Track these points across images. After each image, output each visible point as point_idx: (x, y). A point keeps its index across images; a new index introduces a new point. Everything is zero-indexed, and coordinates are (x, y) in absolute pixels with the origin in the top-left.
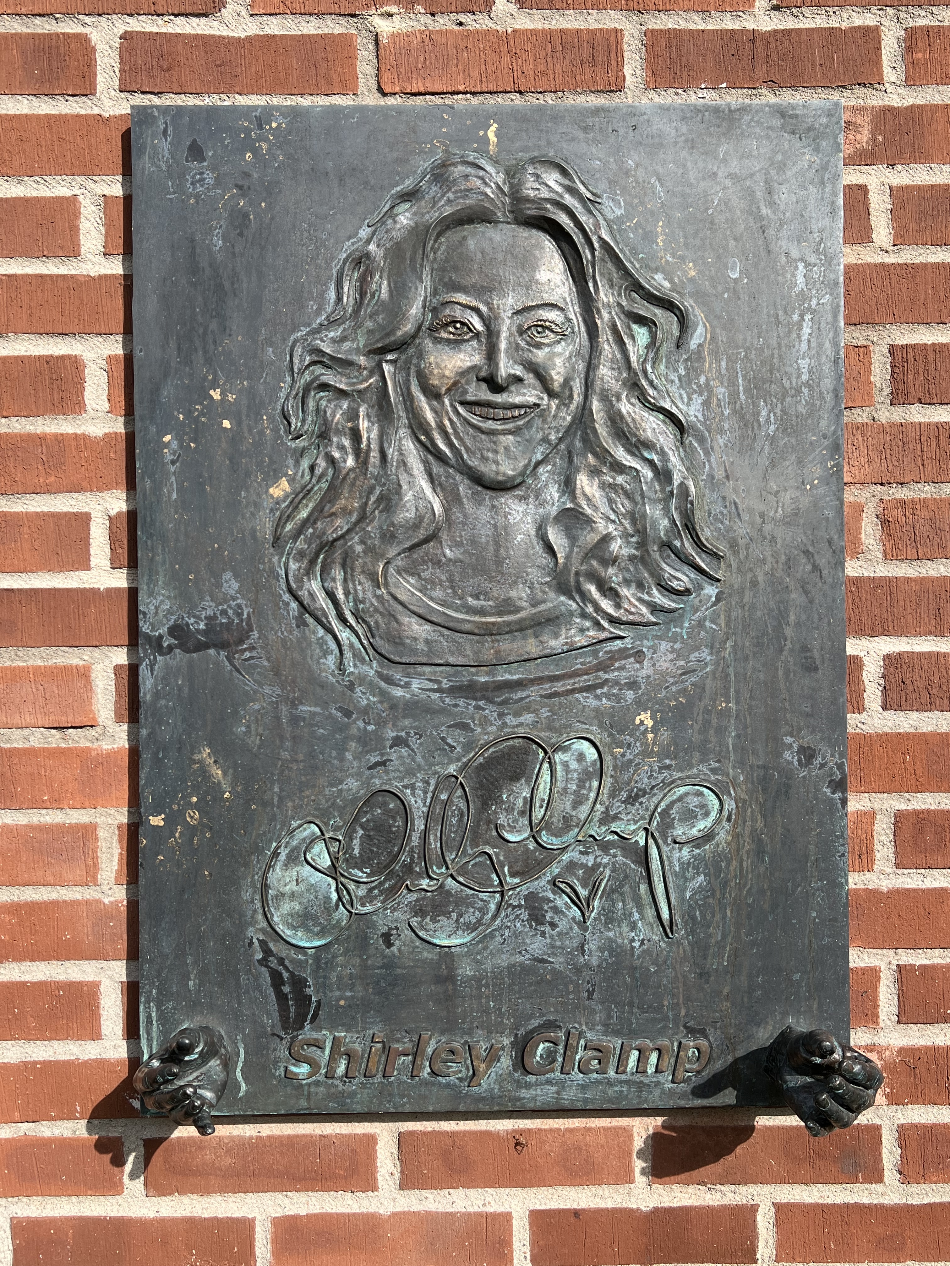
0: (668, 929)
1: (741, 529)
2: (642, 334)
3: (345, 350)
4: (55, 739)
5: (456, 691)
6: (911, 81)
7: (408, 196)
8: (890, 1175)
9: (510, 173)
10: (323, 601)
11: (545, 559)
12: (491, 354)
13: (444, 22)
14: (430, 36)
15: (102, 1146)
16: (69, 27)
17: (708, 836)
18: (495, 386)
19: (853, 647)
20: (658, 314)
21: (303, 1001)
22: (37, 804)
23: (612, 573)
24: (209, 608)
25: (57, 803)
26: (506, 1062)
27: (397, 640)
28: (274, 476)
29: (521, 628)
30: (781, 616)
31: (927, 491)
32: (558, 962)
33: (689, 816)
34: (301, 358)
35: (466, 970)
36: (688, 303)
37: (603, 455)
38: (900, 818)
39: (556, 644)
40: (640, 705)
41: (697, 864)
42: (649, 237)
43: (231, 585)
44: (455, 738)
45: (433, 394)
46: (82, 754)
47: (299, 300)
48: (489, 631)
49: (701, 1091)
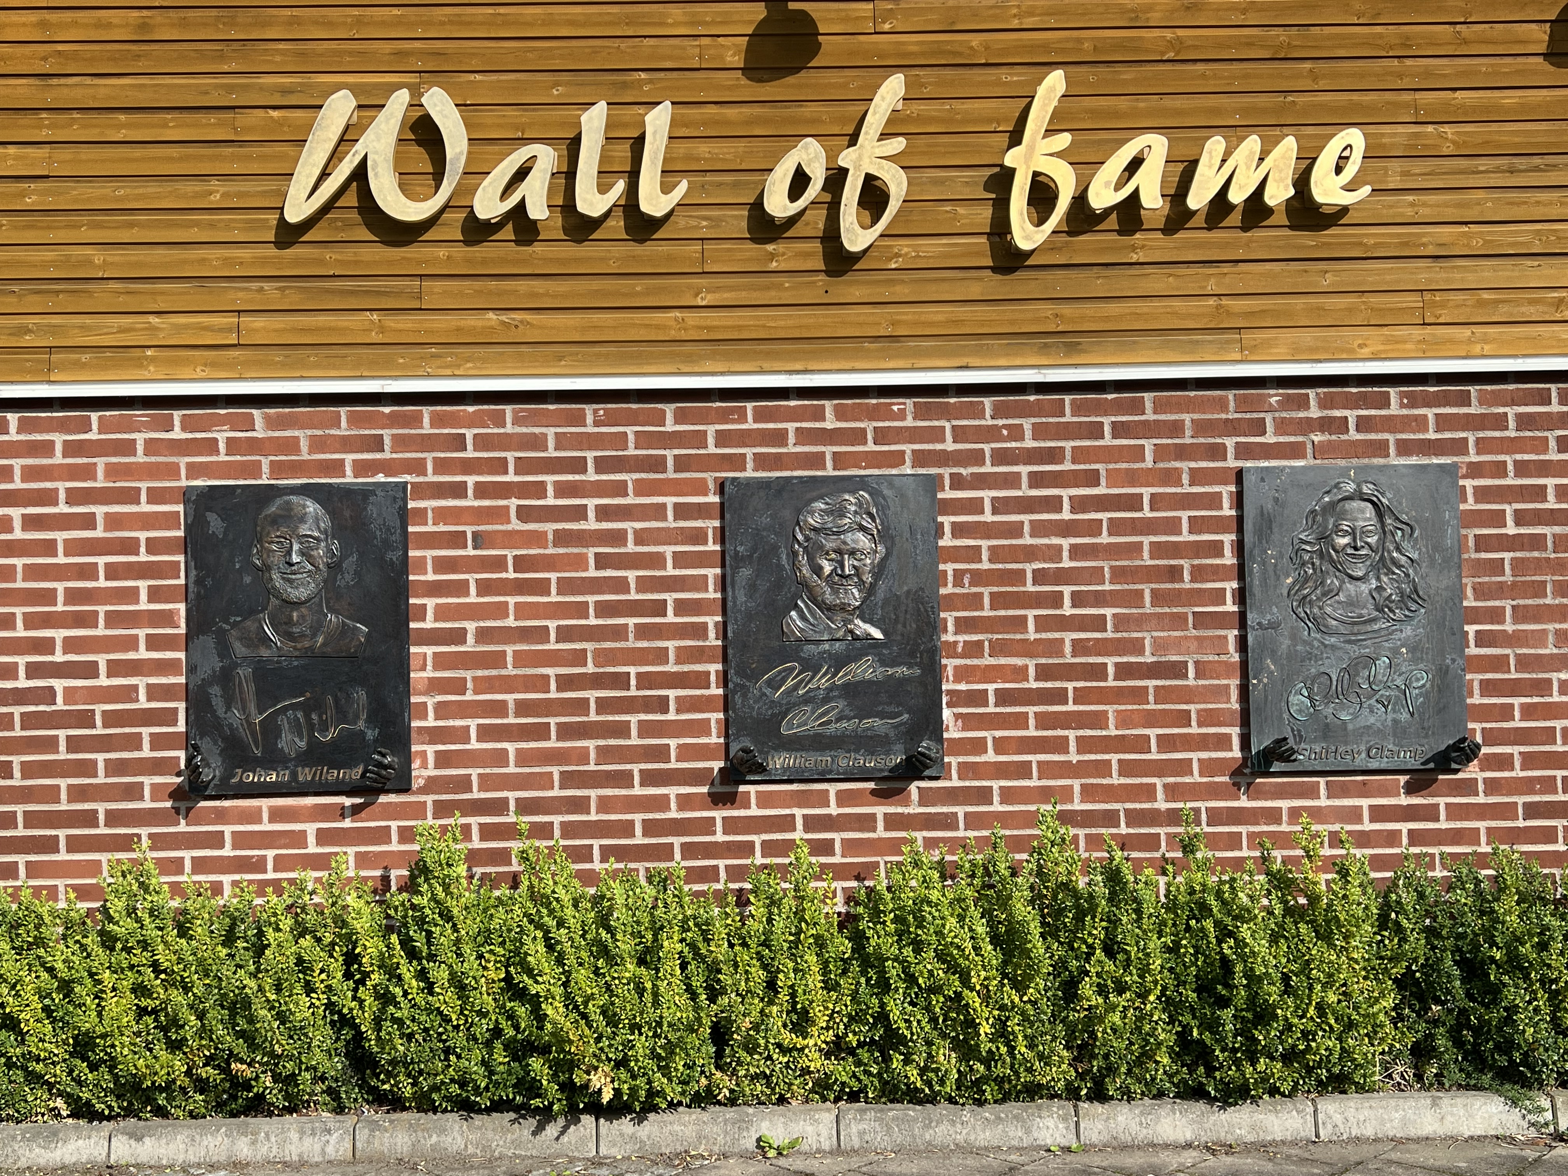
0: (1412, 714)
1: (1432, 592)
2: (1399, 533)
3: (1309, 539)
4: (1216, 658)
5: (1345, 642)
6: (1478, 453)
7: (1328, 492)
8: (1481, 794)
9: (1359, 485)
10: (1303, 615)
11: (1371, 601)
12: (1354, 540)
13: (1334, 437)
14: (1330, 441)
15: (1234, 784)
16: (1219, 440)
17: (1423, 686)
18: (1356, 549)
19: (1466, 628)
20: (1404, 527)
21: (1301, 736)
22: (1212, 678)
23: (1393, 605)
24: (1268, 617)
25: (1218, 678)
26: (1363, 755)
27: (1326, 626)
28: (1288, 576)
29: (1365, 622)
30: (1444, 619)
31: (1486, 579)
32: (1379, 724)
33: (1418, 680)
34: (1296, 541)
35: (1350, 727)
36: (1412, 523)
37: (1389, 570)
38: (1481, 681)
39: (1376, 627)
40: (1402, 646)
41: (1421, 694)
42: (1401, 504)
43: (1275, 610)
44: (1346, 657)
45: (1336, 551)
46: (1225, 663)
47: (1295, 524)
48: (1354, 624)
49: (1422, 764)
